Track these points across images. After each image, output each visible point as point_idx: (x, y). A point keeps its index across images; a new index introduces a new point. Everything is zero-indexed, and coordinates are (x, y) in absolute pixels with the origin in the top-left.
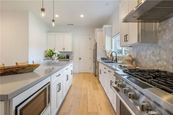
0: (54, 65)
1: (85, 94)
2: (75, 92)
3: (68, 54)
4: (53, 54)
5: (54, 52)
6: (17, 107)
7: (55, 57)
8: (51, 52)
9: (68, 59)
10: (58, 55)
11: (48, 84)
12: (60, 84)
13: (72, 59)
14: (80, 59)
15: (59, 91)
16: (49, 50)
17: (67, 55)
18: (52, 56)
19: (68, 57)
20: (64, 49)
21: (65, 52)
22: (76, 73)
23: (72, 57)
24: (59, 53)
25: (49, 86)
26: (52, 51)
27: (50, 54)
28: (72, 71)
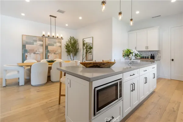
0: (132, 64)
1: (173, 108)
2: (158, 101)
3: (153, 53)
4: (130, 53)
5: (132, 52)
6: (95, 88)
7: (132, 57)
8: (128, 52)
9: (152, 60)
10: (136, 55)
11: (120, 80)
12: (134, 84)
13: (160, 60)
14: (173, 60)
15: (133, 91)
16: (126, 50)
17: (152, 55)
18: (129, 55)
19: (153, 57)
20: (147, 47)
21: (149, 51)
22: (165, 79)
23: (158, 57)
24: (137, 52)
25: (121, 83)
26: (130, 50)
27: (127, 54)
28: (154, 74)
